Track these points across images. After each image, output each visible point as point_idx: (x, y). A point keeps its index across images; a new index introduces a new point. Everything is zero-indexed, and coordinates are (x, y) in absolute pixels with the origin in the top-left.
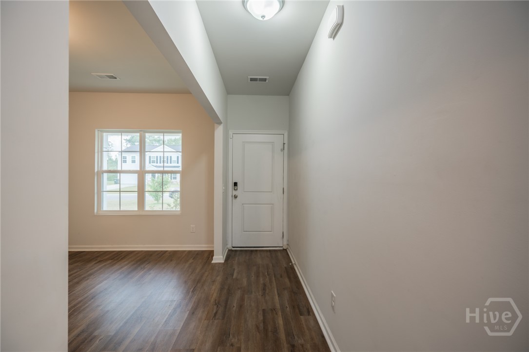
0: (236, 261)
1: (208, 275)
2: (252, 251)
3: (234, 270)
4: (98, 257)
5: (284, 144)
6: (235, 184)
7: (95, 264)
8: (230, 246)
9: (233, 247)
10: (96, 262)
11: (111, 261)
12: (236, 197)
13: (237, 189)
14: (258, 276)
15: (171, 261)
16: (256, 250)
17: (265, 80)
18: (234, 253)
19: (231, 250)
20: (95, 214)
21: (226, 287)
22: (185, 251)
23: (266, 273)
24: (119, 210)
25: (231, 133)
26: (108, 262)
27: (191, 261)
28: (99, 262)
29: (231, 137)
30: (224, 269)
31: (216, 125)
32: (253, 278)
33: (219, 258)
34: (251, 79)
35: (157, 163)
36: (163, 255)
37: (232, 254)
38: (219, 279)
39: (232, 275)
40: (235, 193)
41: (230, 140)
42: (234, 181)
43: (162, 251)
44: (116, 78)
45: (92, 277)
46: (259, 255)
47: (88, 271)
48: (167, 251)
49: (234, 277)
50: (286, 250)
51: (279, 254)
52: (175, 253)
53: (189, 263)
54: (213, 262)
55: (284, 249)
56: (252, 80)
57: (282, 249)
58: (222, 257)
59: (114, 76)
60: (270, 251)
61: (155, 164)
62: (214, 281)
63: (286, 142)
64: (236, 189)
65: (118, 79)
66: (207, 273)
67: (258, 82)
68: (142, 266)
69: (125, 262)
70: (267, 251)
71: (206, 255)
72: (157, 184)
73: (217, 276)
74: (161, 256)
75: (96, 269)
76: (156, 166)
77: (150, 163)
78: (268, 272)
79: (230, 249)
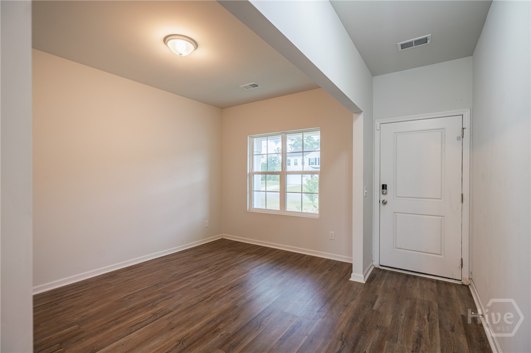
0: (382, 286)
1: (340, 296)
2: (408, 276)
3: (377, 297)
4: (247, 249)
5: (463, 129)
6: (384, 187)
7: (244, 255)
8: (376, 264)
9: (381, 266)
10: (245, 253)
11: (255, 255)
12: (385, 203)
13: (386, 194)
14: (411, 317)
15: (306, 267)
16: (415, 277)
17: (425, 41)
18: (381, 272)
19: (379, 268)
20: (248, 210)
21: (361, 320)
22: (323, 259)
23: (426, 317)
24: (265, 208)
25: (377, 124)
26: (253, 256)
27: (327, 272)
28: (247, 254)
29: (378, 128)
30: (363, 292)
31: (354, 114)
32: (403, 317)
33: (358, 276)
34: (401, 45)
35: (316, 164)
36: (300, 258)
37: (378, 275)
38: (354, 304)
39: (373, 305)
40: (383, 197)
41: (377, 133)
42: (382, 184)
43: (300, 254)
44: (257, 86)
45: (237, 267)
46: (418, 284)
47: (237, 261)
48: (305, 255)
49: (375, 308)
50: (467, 286)
51: (454, 291)
52: (312, 258)
53: (324, 274)
54: (350, 280)
55: (463, 285)
56: (403, 46)
57: (459, 283)
58: (363, 276)
59: (256, 84)
60: (437, 281)
61: (314, 166)
62: (347, 306)
63: (467, 125)
64: (385, 192)
65: (259, 86)
66: (340, 292)
67: (414, 47)
68: (278, 267)
69: (265, 258)
70: (432, 280)
71: (345, 268)
72: (312, 184)
73: (352, 300)
74: (298, 259)
75: (242, 260)
76: (315, 168)
77: (309, 165)
78: (429, 315)
79: (377, 267)
